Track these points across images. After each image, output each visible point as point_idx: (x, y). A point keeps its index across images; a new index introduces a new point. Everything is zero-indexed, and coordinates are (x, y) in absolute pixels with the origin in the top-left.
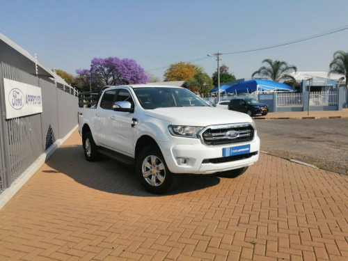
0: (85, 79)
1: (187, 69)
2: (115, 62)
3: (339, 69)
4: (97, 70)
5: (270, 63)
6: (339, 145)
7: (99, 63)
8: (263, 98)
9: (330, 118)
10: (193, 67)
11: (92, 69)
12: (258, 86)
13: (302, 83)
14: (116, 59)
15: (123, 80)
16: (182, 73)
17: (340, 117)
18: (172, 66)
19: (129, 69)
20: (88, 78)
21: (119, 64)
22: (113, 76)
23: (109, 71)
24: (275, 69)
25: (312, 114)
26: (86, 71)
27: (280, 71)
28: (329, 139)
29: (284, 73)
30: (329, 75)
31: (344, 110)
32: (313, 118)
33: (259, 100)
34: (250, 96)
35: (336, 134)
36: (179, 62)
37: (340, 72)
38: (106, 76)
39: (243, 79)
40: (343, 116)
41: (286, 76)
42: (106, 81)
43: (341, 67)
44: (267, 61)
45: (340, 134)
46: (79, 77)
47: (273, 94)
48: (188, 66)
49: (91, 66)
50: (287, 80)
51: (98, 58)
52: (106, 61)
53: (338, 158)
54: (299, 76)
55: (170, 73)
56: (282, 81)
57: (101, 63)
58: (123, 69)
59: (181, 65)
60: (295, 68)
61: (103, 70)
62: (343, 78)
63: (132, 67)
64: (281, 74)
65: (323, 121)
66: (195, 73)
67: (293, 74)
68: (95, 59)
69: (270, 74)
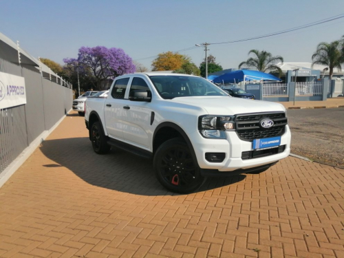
0: (73, 69)
1: (174, 59)
2: (102, 51)
3: (322, 60)
4: (85, 59)
5: (257, 53)
6: (328, 136)
7: (86, 52)
8: (249, 88)
9: (315, 108)
10: (181, 57)
11: (79, 58)
12: (245, 76)
13: (287, 73)
14: (104, 48)
15: (111, 70)
16: (170, 62)
17: (325, 107)
18: (160, 55)
19: (117, 59)
20: (75, 68)
21: (107, 53)
22: (101, 65)
23: (97, 61)
24: (261, 60)
25: (297, 104)
26: (73, 60)
27: (266, 62)
28: (318, 130)
29: (271, 64)
30: (312, 65)
31: (328, 100)
32: (299, 108)
33: (246, 90)
34: (237, 86)
35: (323, 124)
36: (167, 52)
37: (324, 63)
38: (95, 65)
39: (230, 70)
40: (328, 106)
41: (272, 67)
42: (94, 70)
43: (325, 58)
44: (253, 51)
45: (328, 125)
46: (66, 66)
47: (260, 84)
48: (176, 56)
49: (79, 55)
50: (273, 71)
51: (86, 47)
52: (94, 50)
53: (329, 150)
54: (285, 67)
55: (157, 63)
56: (268, 71)
57: (89, 52)
58: (111, 59)
59: (169, 55)
60: (281, 59)
61: (91, 59)
62: (327, 69)
63: (121, 56)
64: (266, 65)
65: (309, 112)
66: (183, 63)
67: (279, 64)
68: (83, 48)
69: (256, 65)
